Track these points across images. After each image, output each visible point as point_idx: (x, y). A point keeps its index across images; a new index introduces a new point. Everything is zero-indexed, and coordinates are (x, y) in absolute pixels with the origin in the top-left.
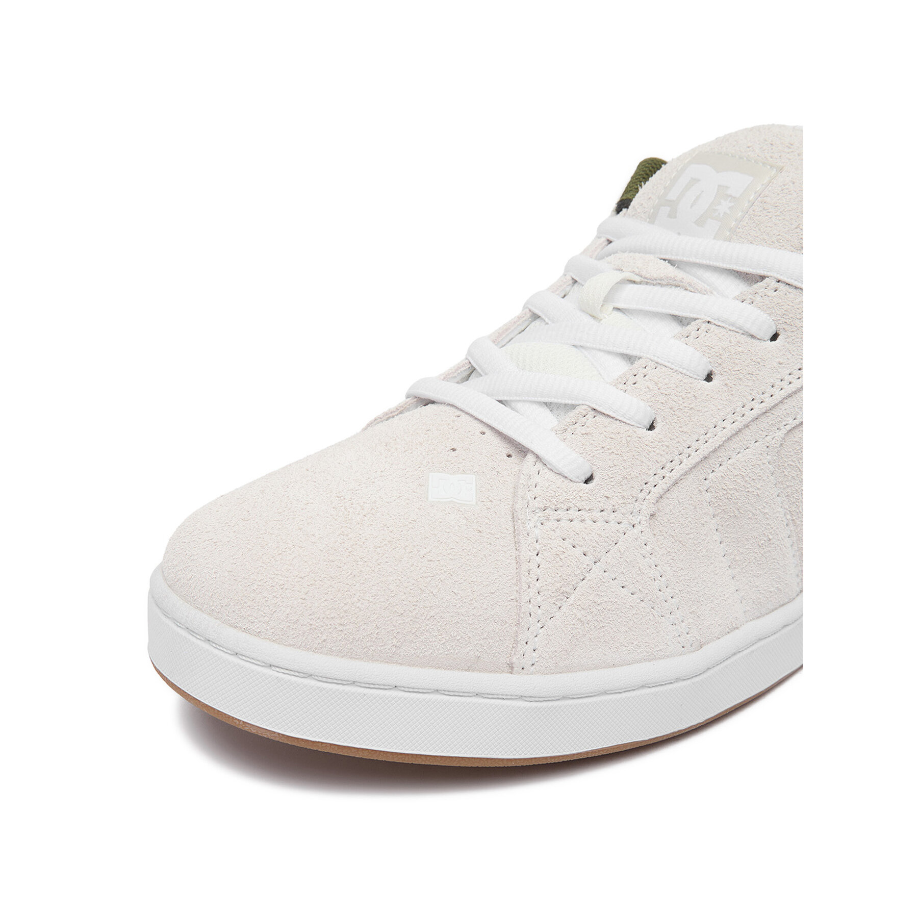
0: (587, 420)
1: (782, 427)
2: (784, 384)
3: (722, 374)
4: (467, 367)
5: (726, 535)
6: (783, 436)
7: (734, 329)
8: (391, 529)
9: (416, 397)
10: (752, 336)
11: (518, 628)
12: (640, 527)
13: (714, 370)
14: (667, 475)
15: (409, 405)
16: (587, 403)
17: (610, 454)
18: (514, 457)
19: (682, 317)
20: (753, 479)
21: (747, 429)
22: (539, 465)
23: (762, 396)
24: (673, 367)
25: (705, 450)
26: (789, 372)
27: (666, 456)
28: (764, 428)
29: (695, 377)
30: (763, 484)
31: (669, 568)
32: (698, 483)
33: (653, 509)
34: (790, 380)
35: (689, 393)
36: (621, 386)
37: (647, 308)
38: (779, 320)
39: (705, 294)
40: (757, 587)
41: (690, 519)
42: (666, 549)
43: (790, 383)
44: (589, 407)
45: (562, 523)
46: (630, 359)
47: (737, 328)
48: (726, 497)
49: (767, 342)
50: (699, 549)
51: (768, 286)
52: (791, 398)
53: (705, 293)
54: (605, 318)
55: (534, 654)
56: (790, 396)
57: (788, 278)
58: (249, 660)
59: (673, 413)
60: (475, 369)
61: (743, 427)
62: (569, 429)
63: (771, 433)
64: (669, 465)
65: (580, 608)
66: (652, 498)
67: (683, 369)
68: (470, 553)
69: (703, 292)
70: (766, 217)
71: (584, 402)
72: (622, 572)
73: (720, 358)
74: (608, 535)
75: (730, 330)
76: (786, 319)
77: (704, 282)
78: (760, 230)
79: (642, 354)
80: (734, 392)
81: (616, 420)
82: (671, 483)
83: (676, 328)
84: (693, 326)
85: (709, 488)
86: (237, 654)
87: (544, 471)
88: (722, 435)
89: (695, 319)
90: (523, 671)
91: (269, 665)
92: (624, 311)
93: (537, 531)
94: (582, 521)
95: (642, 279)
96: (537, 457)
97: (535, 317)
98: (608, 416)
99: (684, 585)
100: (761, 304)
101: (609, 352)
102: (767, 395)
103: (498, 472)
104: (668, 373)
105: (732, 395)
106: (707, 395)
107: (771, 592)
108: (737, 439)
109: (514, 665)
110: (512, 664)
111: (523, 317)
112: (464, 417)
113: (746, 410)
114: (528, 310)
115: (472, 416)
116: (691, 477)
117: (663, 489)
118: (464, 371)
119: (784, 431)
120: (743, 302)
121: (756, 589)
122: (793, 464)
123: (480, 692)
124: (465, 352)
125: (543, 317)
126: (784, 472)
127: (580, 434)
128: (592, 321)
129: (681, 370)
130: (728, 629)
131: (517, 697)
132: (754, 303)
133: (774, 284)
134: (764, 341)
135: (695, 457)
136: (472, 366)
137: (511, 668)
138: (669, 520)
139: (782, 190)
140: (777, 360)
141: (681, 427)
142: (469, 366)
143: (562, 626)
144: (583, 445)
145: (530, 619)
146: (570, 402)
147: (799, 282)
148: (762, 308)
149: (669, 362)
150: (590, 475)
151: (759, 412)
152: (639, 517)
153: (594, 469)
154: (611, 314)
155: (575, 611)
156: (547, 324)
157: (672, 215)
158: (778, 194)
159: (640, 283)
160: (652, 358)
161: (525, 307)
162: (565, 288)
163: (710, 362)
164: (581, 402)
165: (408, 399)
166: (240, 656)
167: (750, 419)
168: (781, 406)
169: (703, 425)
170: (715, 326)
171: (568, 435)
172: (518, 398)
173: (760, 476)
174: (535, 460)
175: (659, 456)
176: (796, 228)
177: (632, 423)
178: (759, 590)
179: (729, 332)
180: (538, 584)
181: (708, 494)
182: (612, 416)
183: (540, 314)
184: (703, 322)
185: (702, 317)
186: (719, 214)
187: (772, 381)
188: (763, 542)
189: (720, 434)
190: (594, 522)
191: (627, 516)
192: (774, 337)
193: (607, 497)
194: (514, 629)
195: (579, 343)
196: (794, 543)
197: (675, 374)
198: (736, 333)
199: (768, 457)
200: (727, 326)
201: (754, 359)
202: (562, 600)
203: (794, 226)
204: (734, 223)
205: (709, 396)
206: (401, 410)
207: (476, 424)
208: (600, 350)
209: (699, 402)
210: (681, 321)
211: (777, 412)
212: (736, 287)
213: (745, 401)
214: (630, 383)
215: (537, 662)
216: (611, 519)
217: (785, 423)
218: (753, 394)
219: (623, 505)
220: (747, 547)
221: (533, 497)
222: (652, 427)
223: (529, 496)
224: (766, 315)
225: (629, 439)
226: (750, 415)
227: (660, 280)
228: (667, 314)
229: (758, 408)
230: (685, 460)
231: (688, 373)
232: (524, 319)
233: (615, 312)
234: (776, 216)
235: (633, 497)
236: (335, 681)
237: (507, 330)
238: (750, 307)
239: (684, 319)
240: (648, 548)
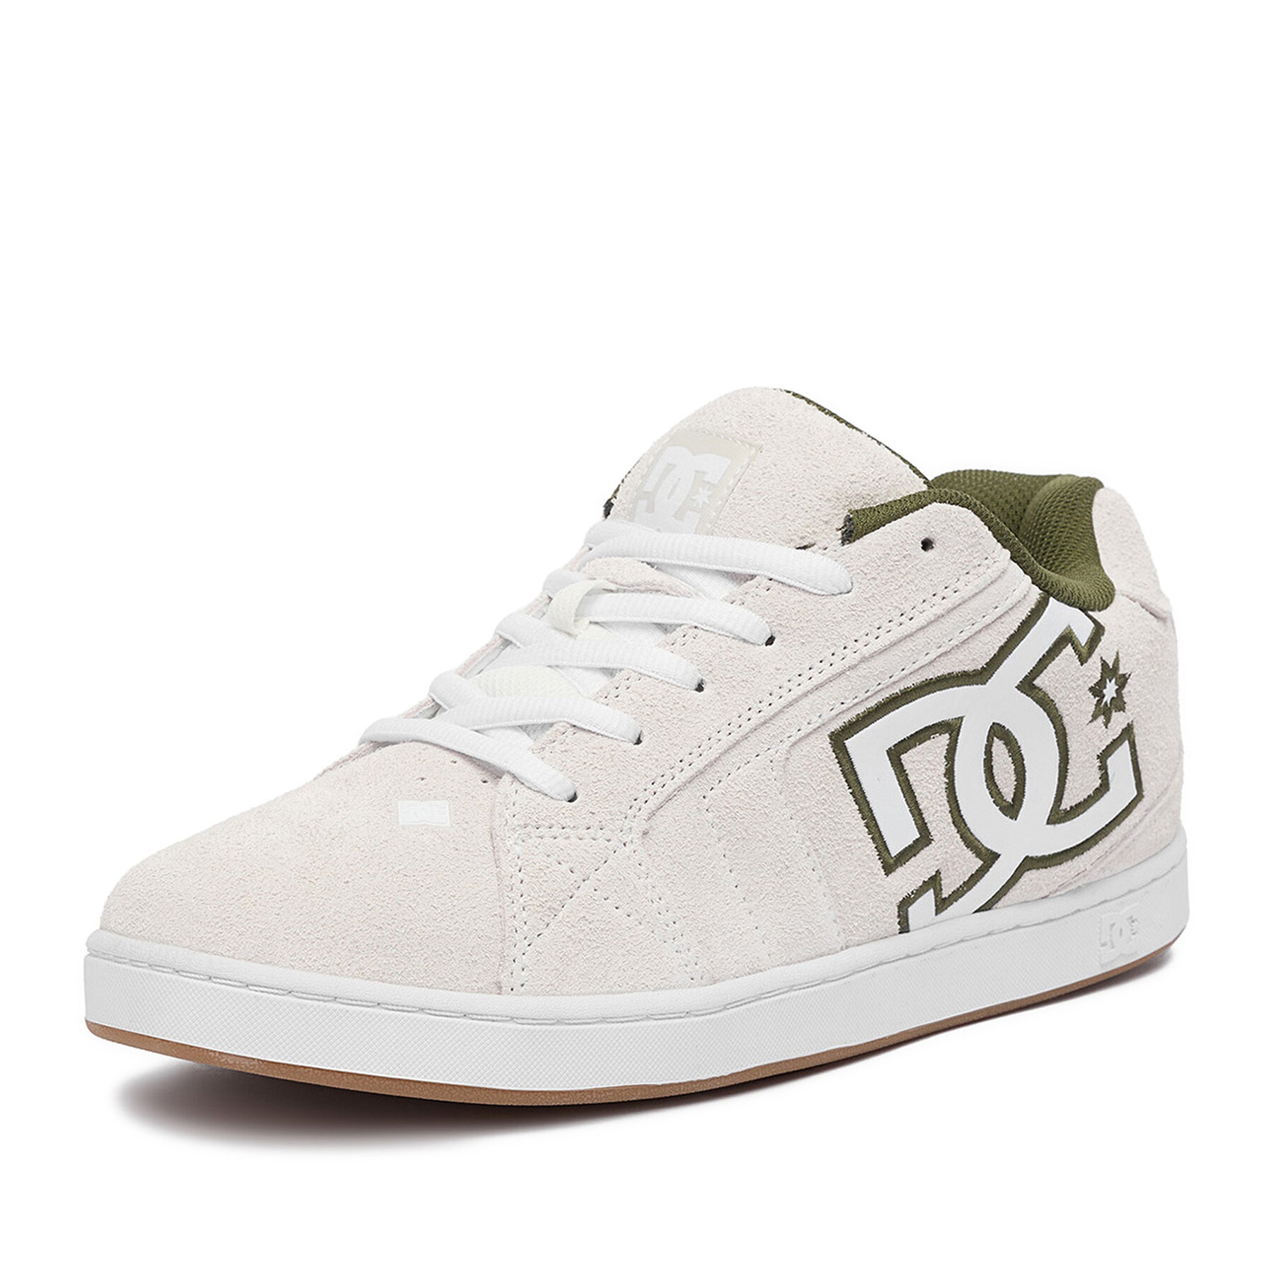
0: (567, 737)
1: (785, 739)
2: (784, 692)
3: (713, 683)
4: (431, 706)
5: (736, 861)
6: (787, 748)
7: (723, 633)
8: (362, 849)
9: (372, 742)
10: (745, 641)
11: (504, 944)
12: (632, 847)
13: (704, 678)
14: (659, 790)
15: (364, 751)
16: (565, 719)
17: (593, 769)
18: (489, 782)
19: (667, 625)
20: (758, 796)
21: (745, 741)
22: (516, 785)
23: (760, 705)
24: (658, 676)
25: (699, 764)
26: (788, 679)
27: (656, 770)
28: (765, 740)
29: (684, 686)
30: (771, 802)
31: (669, 892)
32: (695, 800)
33: (646, 826)
34: (790, 687)
35: (678, 703)
36: (602, 700)
37: (628, 619)
38: (773, 622)
39: (689, 597)
40: (780, 924)
41: (689, 839)
42: (664, 871)
43: (790, 691)
44: (568, 723)
45: (545, 840)
46: (610, 672)
47: (727, 632)
48: (730, 816)
49: (762, 647)
50: (703, 873)
51: (759, 585)
52: (792, 707)
53: (689, 595)
54: (580, 633)
55: (523, 973)
56: (791, 704)
57: (779, 576)
58: (224, 981)
59: (661, 725)
60: (440, 706)
61: (741, 739)
62: (547, 748)
63: (774, 746)
64: (659, 779)
65: (570, 926)
66: (644, 814)
67: (670, 678)
68: (447, 870)
69: (688, 595)
70: (749, 506)
71: (562, 719)
72: (616, 891)
73: (711, 665)
74: (595, 851)
75: (719, 635)
76: (781, 620)
77: (689, 584)
78: (742, 521)
79: (623, 666)
80: (728, 701)
81: (598, 734)
82: (664, 798)
83: (659, 636)
84: (679, 632)
85: (709, 808)
86: (210, 979)
87: (521, 789)
88: (717, 749)
89: (681, 625)
90: (512, 992)
91: (245, 985)
92: (603, 624)
93: (518, 849)
94: (568, 838)
95: (618, 587)
96: (514, 777)
97: (507, 643)
98: (590, 731)
99: (688, 912)
100: (753, 605)
101: (587, 669)
102: (765, 704)
103: (473, 797)
104: (653, 683)
105: (726, 704)
106: (698, 705)
107: (800, 933)
108: (734, 752)
109: (502, 985)
110: (500, 983)
111: (493, 644)
112: (431, 749)
113: (743, 721)
114: (498, 636)
115: (441, 747)
116: (686, 793)
117: (655, 804)
118: (428, 709)
119: (788, 743)
120: (732, 603)
121: (780, 927)
122: (804, 781)
123: (468, 1012)
124: (427, 691)
125: (514, 641)
126: (795, 791)
127: (559, 752)
128: (566, 638)
129: (667, 679)
130: (748, 969)
131: (508, 1019)
132: (745, 604)
133: (767, 583)
134: (759, 645)
135: (689, 772)
136: (437, 704)
137: (499, 987)
138: (664, 839)
139: (764, 474)
140: (774, 666)
141: (670, 739)
142: (433, 704)
143: (551, 944)
144: (563, 762)
145: (516, 935)
146: (546, 721)
147: (792, 580)
148: (753, 609)
149: (653, 672)
150: (573, 793)
151: (758, 722)
152: (631, 836)
153: (577, 786)
154: (587, 628)
155: (564, 928)
156: (519, 648)
157: (650, 509)
158: (759, 479)
159: (617, 591)
160: (635, 668)
161: (496, 633)
162: (541, 608)
163: (699, 670)
164: (558, 719)
165: (363, 745)
166: (214, 980)
167: (747, 730)
168: (781, 715)
169: (695, 737)
170: (702, 631)
171: (546, 753)
172: (490, 726)
173: (766, 793)
174: (512, 780)
175: (648, 770)
176: (783, 518)
177: (615, 737)
178: (783, 929)
179: (719, 637)
180: (522, 900)
181: (709, 814)
182: (593, 731)
183: (511, 638)
184: (690, 628)
185: (688, 622)
186: (698, 504)
187: (770, 688)
188: (779, 869)
189: (715, 746)
190: (581, 839)
191: (616, 832)
192: (770, 641)
193: (593, 813)
194: (499, 946)
195: (553, 663)
196: (821, 877)
197: (660, 684)
198: (726, 638)
199: (774, 773)
200: (716, 630)
201: (748, 665)
202: (549, 916)
203: (779, 517)
204: (714, 514)
205: (700, 707)
206: (354, 757)
207: (445, 753)
208: (578, 667)
209: (689, 713)
210: (664, 628)
211: (778, 722)
212: (726, 588)
213: (741, 710)
214: (612, 696)
215: (527, 981)
216: (599, 836)
217: (788, 734)
218: (750, 702)
219: (611, 822)
220: (762, 875)
221: (512, 815)
222: (639, 742)
223: (507, 814)
224: (758, 617)
225: (613, 753)
226: (747, 726)
227: (638, 586)
228: (650, 624)
229: (756, 719)
230: (677, 775)
231: (675, 683)
232: (494, 646)
233: (593, 626)
234: (759, 504)
235: (621, 812)
236: (316, 997)
237: (474, 660)
238: (741, 609)
239: (669, 627)
240: (643, 868)
